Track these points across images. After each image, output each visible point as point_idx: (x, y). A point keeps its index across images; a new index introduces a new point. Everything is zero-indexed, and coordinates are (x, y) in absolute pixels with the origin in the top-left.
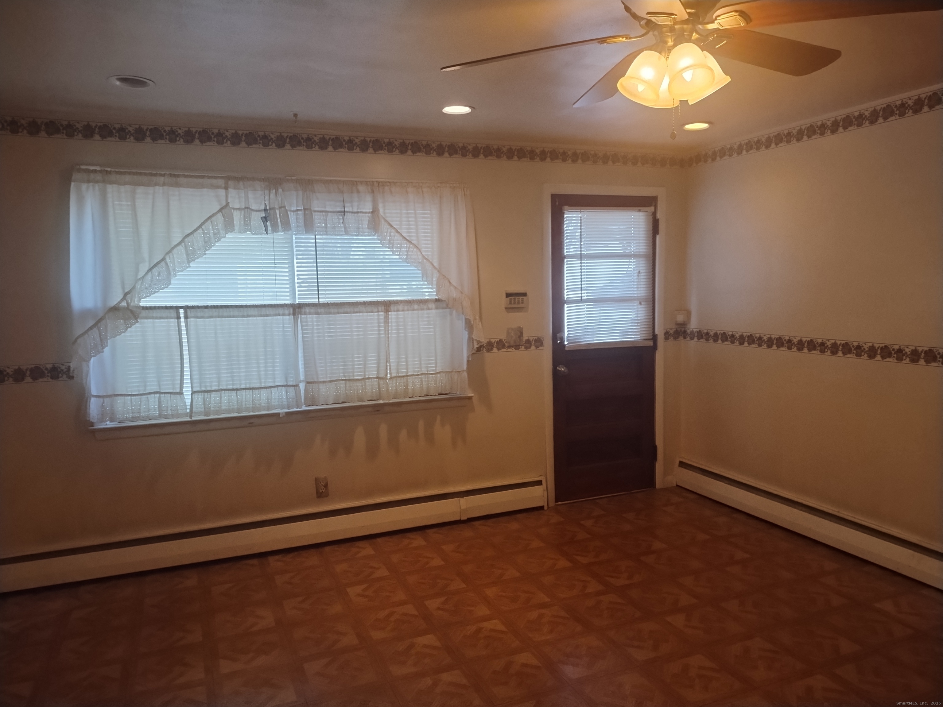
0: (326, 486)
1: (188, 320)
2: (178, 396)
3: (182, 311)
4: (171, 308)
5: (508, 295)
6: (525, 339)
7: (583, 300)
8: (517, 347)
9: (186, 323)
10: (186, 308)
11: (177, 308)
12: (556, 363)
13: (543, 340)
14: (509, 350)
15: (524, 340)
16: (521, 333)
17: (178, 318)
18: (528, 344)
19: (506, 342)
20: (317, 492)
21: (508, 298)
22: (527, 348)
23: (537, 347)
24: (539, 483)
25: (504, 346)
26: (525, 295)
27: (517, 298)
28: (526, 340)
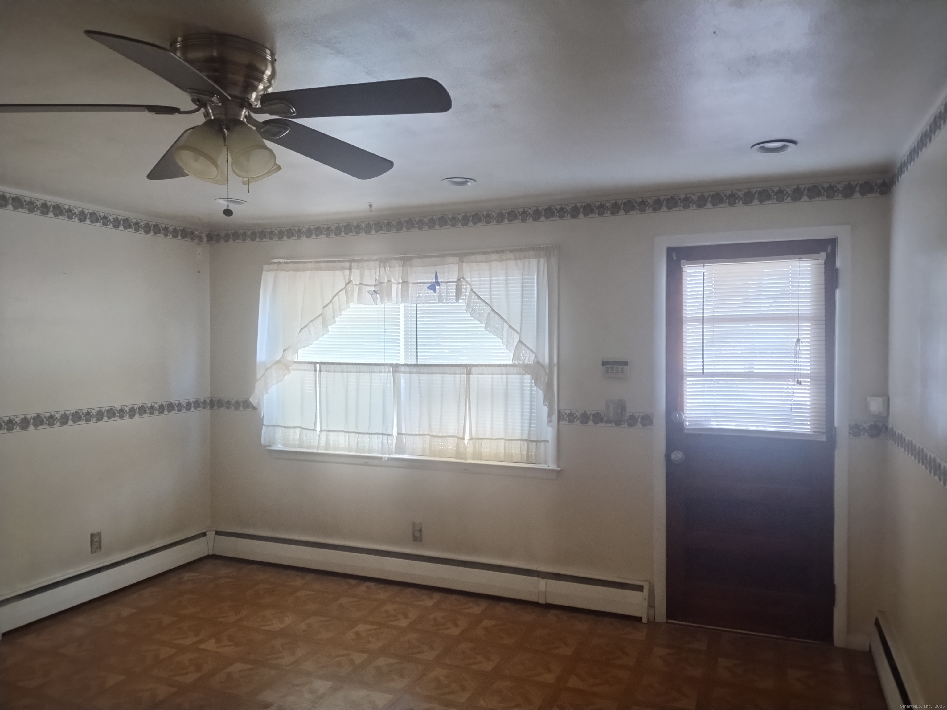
0: (420, 531)
1: (322, 373)
2: (312, 432)
3: (318, 366)
4: (312, 363)
5: (604, 363)
6: (629, 414)
7: (705, 374)
8: (618, 423)
9: (320, 375)
10: (321, 363)
11: (315, 363)
12: (670, 446)
13: (653, 418)
14: (608, 425)
15: (628, 415)
16: (623, 408)
17: (315, 371)
18: (632, 421)
19: (604, 416)
20: (414, 535)
21: (604, 367)
22: (630, 425)
23: (644, 425)
24: (640, 588)
25: (601, 420)
26: (625, 363)
27: (616, 366)
28: (630, 416)
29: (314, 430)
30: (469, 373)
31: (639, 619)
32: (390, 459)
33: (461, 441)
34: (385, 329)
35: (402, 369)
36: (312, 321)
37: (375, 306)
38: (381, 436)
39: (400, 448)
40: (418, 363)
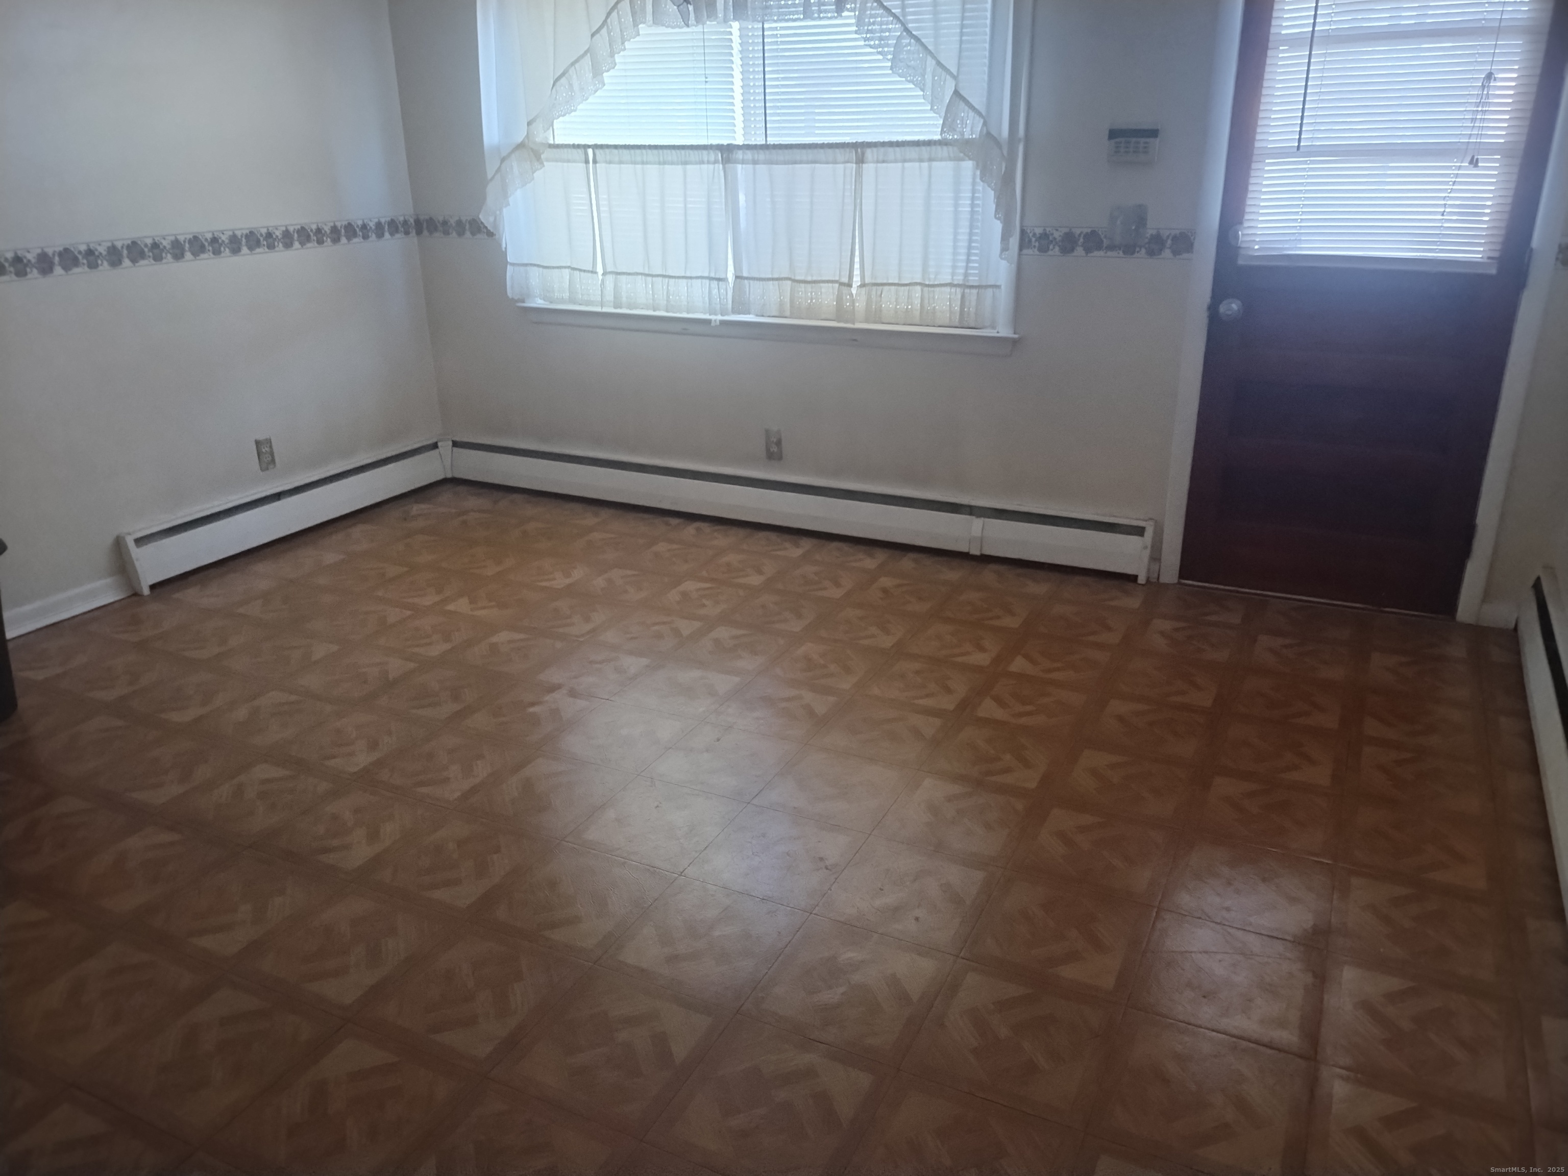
0: (779, 443)
1: (597, 165)
2: (590, 275)
3: (590, 151)
4: (578, 146)
5: (1113, 134)
6: (1150, 232)
7: (1301, 150)
8: (1129, 250)
9: (595, 169)
10: (595, 147)
11: (586, 147)
12: (1219, 294)
13: (1194, 239)
14: (1110, 253)
15: (1148, 235)
16: (1141, 220)
17: (587, 162)
18: (1156, 245)
19: (1105, 237)
20: (768, 450)
21: (1113, 141)
22: (1151, 253)
23: (1176, 253)
24: (1139, 531)
25: (1099, 247)
26: (1153, 133)
27: (1134, 140)
28: (1152, 235)
29: (594, 272)
30: (861, 161)
31: (1133, 578)
32: (723, 323)
33: (845, 290)
34: (706, 76)
35: (740, 155)
36: (573, 64)
37: (685, 30)
38: (707, 281)
39: (740, 305)
40: (768, 143)
